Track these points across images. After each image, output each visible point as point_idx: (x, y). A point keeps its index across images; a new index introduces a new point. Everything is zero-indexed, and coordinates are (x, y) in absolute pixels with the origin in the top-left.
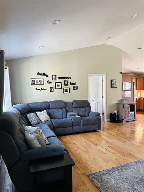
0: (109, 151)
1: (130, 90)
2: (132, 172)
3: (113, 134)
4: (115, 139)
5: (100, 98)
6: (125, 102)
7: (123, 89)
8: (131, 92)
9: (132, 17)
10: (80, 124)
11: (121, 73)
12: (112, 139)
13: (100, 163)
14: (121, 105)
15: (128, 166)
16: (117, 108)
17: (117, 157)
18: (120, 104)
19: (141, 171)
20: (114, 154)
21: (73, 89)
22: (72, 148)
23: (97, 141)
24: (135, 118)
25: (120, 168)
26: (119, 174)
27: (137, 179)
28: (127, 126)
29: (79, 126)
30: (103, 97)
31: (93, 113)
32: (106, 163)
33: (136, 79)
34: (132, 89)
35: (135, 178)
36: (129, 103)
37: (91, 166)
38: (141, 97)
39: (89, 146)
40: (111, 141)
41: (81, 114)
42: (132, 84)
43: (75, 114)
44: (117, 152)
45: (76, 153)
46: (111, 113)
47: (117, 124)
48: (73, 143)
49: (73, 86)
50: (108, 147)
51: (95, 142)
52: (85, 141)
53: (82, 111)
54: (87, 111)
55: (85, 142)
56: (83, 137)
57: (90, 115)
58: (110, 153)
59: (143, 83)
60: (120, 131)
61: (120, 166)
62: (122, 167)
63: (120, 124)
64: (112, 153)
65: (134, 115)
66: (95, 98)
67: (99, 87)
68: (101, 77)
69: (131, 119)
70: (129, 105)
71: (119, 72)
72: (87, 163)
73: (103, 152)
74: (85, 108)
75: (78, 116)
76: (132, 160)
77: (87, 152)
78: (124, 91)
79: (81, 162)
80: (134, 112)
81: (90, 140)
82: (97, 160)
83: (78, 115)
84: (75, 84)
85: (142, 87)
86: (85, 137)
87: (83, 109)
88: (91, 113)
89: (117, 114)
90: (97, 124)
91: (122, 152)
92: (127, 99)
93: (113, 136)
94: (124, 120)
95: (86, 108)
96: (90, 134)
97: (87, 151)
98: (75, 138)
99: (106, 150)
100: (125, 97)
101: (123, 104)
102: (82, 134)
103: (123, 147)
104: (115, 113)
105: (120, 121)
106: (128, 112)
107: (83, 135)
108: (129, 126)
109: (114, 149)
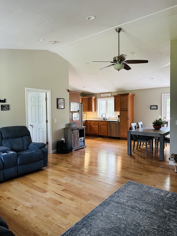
0: (65, 197)
1: (79, 112)
2: (102, 223)
3: (64, 170)
4: (68, 176)
5: (43, 122)
6: (74, 126)
7: (71, 111)
8: (79, 113)
9: (89, 18)
10: (15, 164)
11: (68, 91)
12: (65, 178)
13: (56, 221)
14: (70, 130)
15: (95, 214)
16: (65, 134)
17: (77, 204)
18: (68, 129)
19: (111, 217)
20: (72, 200)
21: (2, 110)
22: (6, 208)
23: (45, 185)
24: (84, 145)
25: (86, 220)
26: (87, 232)
27: (110, 231)
28: (76, 155)
29: (15, 167)
30: (47, 121)
31: (36, 144)
32: (65, 218)
33: (82, 99)
34: (80, 111)
35: (108, 230)
36: (78, 127)
37: (44, 232)
38: (87, 120)
39: (34, 196)
40: (63, 181)
41: (15, 147)
42: (80, 104)
43: (7, 149)
44: (75, 196)
45: (15, 215)
46: (58, 142)
47: (65, 154)
48: (6, 197)
49: (1, 105)
50: (62, 192)
51: (43, 188)
52: (26, 189)
53: (19, 142)
54: (26, 142)
55: (26, 191)
56: (21, 183)
57: (31, 148)
58: (67, 200)
59: (89, 104)
60: (71, 164)
61: (85, 217)
62: (88, 217)
63: (69, 154)
64: (69, 199)
65: (84, 142)
66: (36, 122)
67: (41, 107)
68: (44, 94)
69: (80, 146)
70: (78, 129)
71: (67, 89)
72: (36, 227)
73: (58, 201)
74: (21, 138)
75: (12, 152)
76: (96, 204)
77: (32, 208)
78: (72, 112)
79: (26, 229)
80: (83, 138)
81: (34, 186)
82: (51, 218)
83: (12, 150)
84: (5, 102)
85: (88, 108)
86: (26, 182)
87: (19, 140)
88: (31, 144)
89: (64, 142)
90: (42, 161)
91: (82, 194)
92: (75, 123)
93: (65, 173)
94: (73, 148)
95: (24, 138)
96: (32, 177)
97: (33, 206)
98: (9, 188)
99: (61, 197)
100: (74, 120)
101: (72, 129)
102: (19, 179)
103: (81, 186)
104: (63, 141)
105: (69, 150)
106: (77, 138)
107: (22, 179)
108: (79, 155)
109: (70, 192)
